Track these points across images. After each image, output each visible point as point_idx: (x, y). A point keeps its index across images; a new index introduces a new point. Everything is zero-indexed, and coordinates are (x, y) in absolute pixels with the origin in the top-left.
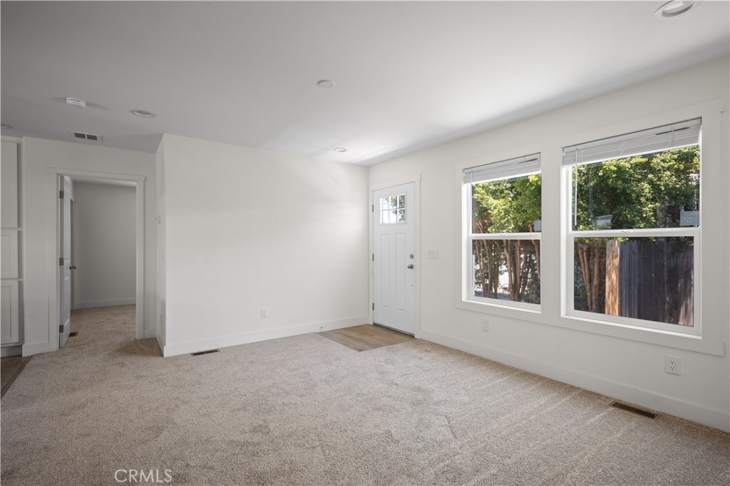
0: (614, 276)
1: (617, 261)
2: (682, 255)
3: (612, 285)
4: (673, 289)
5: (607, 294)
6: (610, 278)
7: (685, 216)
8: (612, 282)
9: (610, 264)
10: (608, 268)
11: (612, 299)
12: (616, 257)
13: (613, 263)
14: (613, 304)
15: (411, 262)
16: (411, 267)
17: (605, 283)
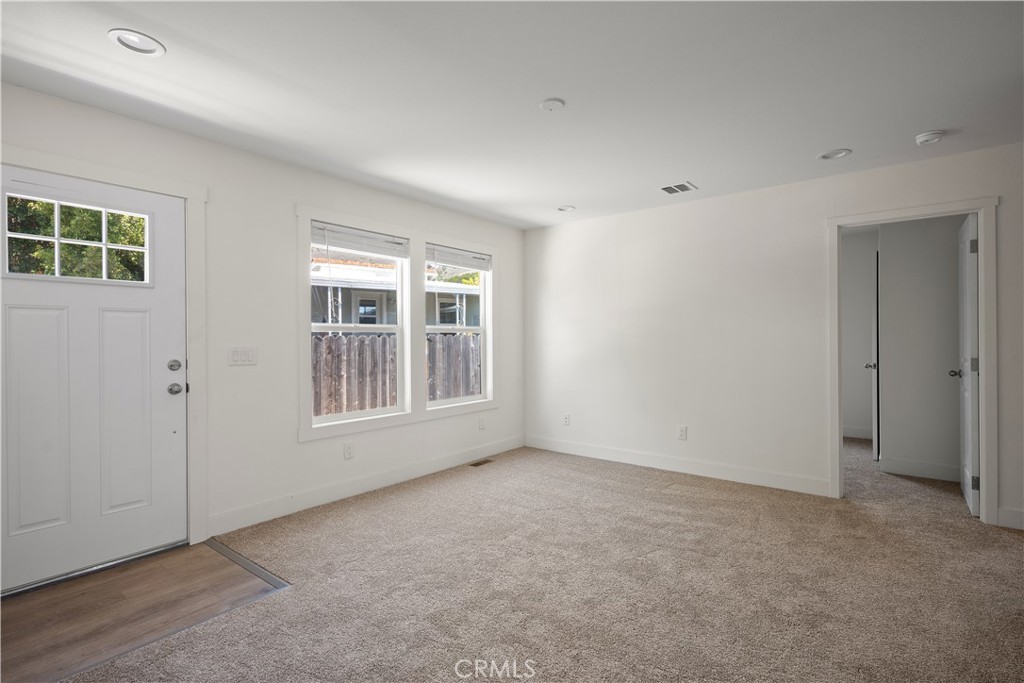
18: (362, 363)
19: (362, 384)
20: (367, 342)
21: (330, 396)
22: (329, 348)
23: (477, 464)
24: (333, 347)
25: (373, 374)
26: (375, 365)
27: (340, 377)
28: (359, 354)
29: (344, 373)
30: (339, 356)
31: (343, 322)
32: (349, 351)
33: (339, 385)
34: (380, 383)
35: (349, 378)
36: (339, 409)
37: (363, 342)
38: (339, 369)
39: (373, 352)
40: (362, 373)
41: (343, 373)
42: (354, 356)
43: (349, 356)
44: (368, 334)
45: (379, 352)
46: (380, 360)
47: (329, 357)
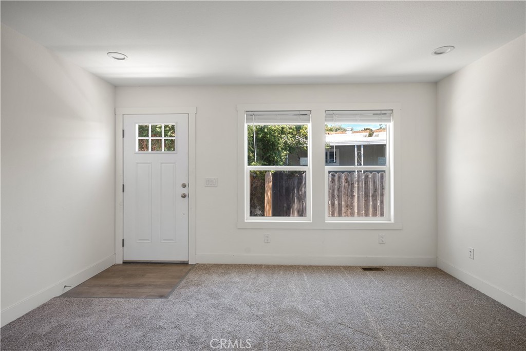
0: (269, 194)
1: (270, 185)
2: (291, 180)
3: (268, 199)
4: (288, 199)
5: (265, 205)
6: (267, 195)
7: (302, 160)
8: (268, 197)
9: (267, 186)
10: (266, 189)
11: (268, 207)
12: (270, 182)
13: (269, 185)
14: (269, 211)
15: (185, 191)
16: (184, 196)
17: (264, 198)
18: (367, 189)
19: (367, 201)
20: (370, 176)
21: (347, 206)
22: (346, 179)
23: (366, 269)
24: (349, 179)
25: (374, 196)
26: (375, 190)
27: (353, 196)
28: (365, 183)
29: (356, 194)
30: (352, 184)
31: (364, 165)
32: (358, 181)
33: (352, 200)
34: (379, 202)
35: (358, 197)
36: (352, 214)
37: (368, 176)
38: (352, 191)
39: (374, 183)
40: (366, 195)
41: (354, 194)
42: (362, 184)
43: (358, 184)
44: (371, 172)
45: (378, 183)
46: (379, 187)
47: (347, 184)
